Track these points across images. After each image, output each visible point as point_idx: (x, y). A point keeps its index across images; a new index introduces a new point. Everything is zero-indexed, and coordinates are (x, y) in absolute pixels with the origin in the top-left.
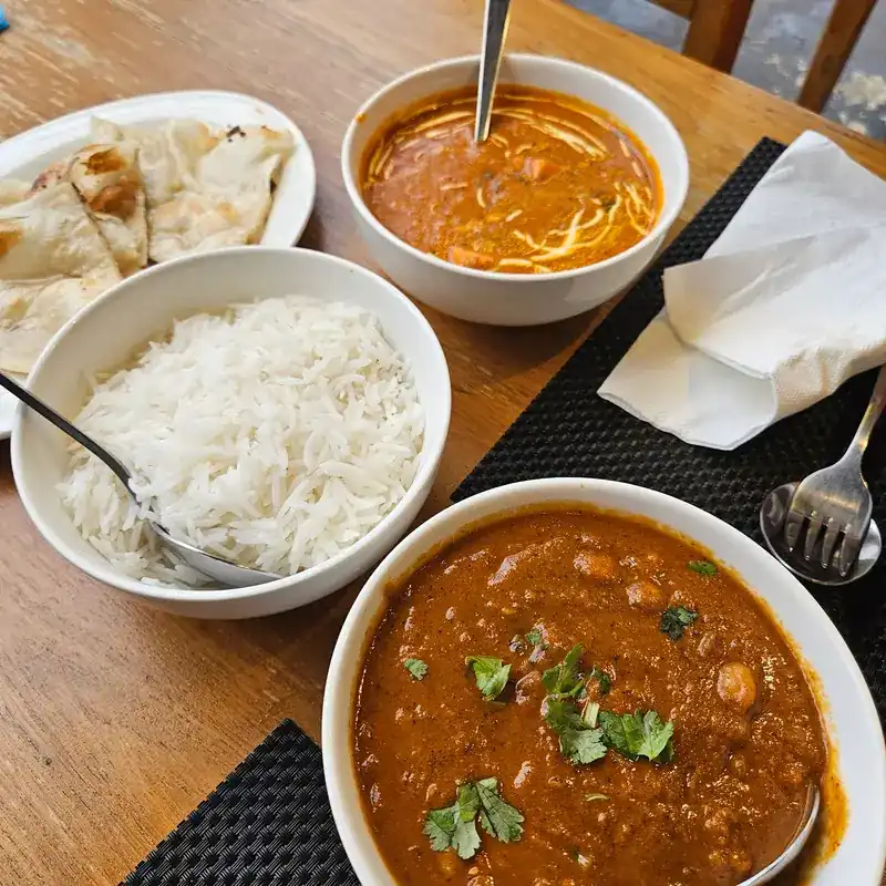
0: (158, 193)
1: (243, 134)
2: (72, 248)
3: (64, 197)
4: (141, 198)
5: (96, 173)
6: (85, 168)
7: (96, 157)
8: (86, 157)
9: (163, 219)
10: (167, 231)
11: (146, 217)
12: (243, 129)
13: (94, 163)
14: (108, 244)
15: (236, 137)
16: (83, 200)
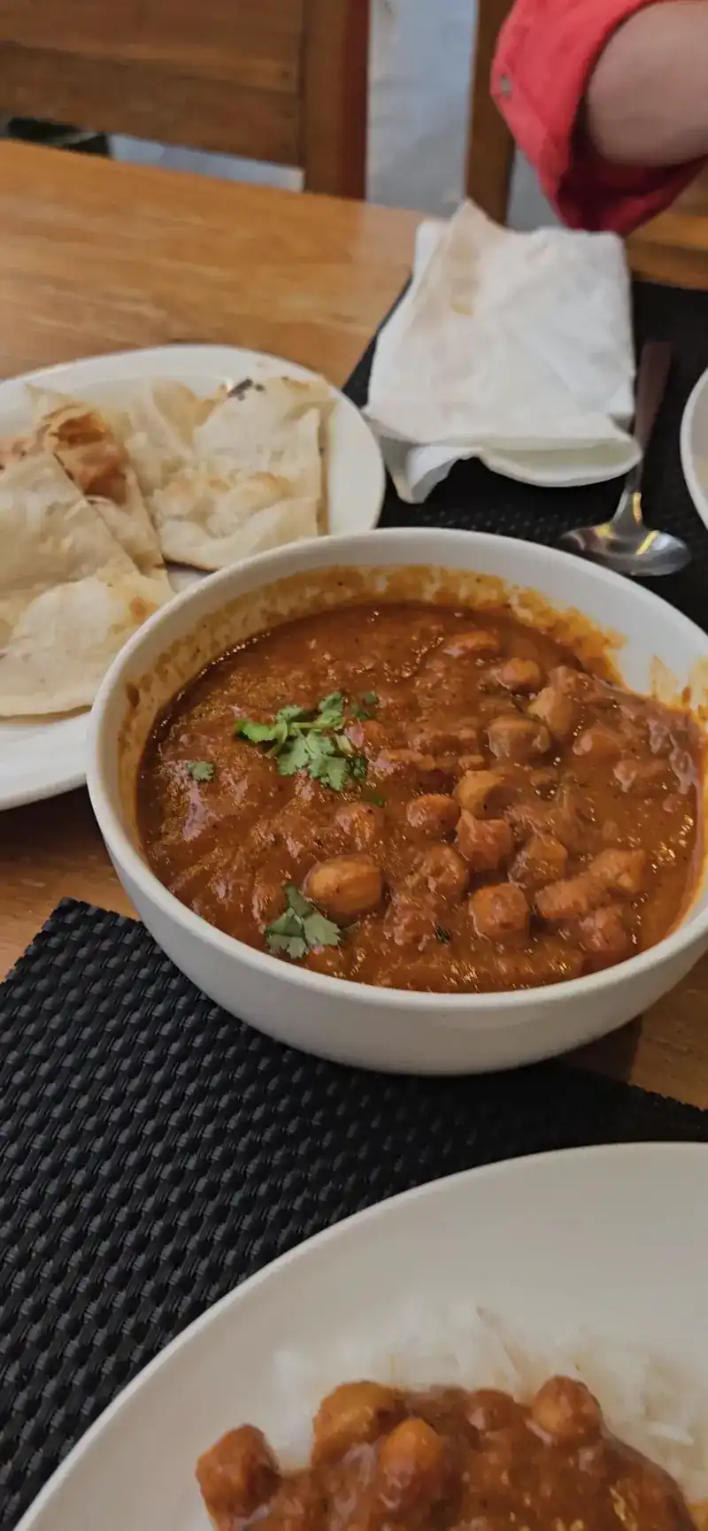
0: (153, 472)
1: (260, 388)
2: (67, 543)
3: (48, 472)
4: (131, 479)
5: (70, 448)
6: (55, 441)
7: (70, 424)
8: (55, 426)
9: (171, 503)
10: (179, 518)
11: (147, 506)
12: (256, 380)
13: (68, 432)
14: (114, 532)
15: (250, 393)
16: (70, 475)
